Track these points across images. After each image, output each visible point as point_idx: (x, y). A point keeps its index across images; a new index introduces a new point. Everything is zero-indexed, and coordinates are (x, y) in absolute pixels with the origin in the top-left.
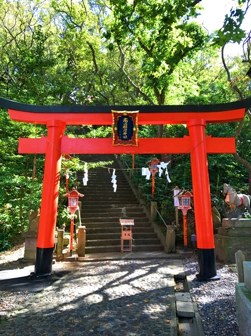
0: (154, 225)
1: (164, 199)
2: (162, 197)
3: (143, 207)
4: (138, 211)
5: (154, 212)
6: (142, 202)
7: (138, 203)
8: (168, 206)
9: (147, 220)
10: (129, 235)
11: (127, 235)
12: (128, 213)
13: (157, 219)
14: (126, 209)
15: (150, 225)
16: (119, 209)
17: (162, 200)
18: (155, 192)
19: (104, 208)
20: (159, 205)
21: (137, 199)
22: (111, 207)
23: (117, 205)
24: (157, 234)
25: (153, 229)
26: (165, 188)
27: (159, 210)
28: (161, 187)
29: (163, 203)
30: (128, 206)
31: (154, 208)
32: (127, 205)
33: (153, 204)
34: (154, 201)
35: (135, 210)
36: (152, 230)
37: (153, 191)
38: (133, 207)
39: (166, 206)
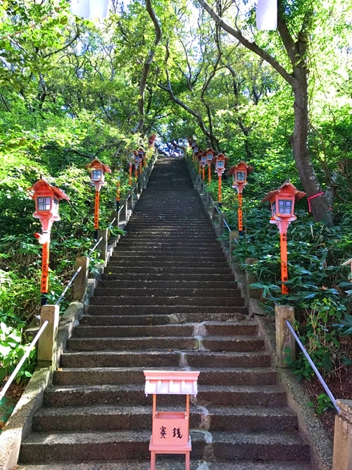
0: (287, 382)
1: (317, 297)
2: (311, 290)
3: (258, 321)
4: (241, 334)
5: (285, 340)
6: (254, 307)
7: (246, 312)
8: (330, 318)
9: (266, 362)
10: (177, 433)
11: (169, 432)
12: (211, 339)
13: (296, 363)
14: (207, 327)
15: (273, 380)
16: (187, 327)
17: (310, 301)
18: (289, 277)
19: (148, 323)
20: (301, 316)
21: (243, 299)
22: (167, 321)
23: (184, 315)
24: (295, 418)
25: (283, 396)
26: (318, 265)
27: (302, 332)
28: (306, 264)
29: (315, 308)
30: (216, 319)
31: (285, 327)
32: (212, 316)
33: (282, 313)
34: (284, 302)
35: (233, 330)
36: (281, 400)
37: (284, 275)
38: (230, 322)
39: (325, 321)
